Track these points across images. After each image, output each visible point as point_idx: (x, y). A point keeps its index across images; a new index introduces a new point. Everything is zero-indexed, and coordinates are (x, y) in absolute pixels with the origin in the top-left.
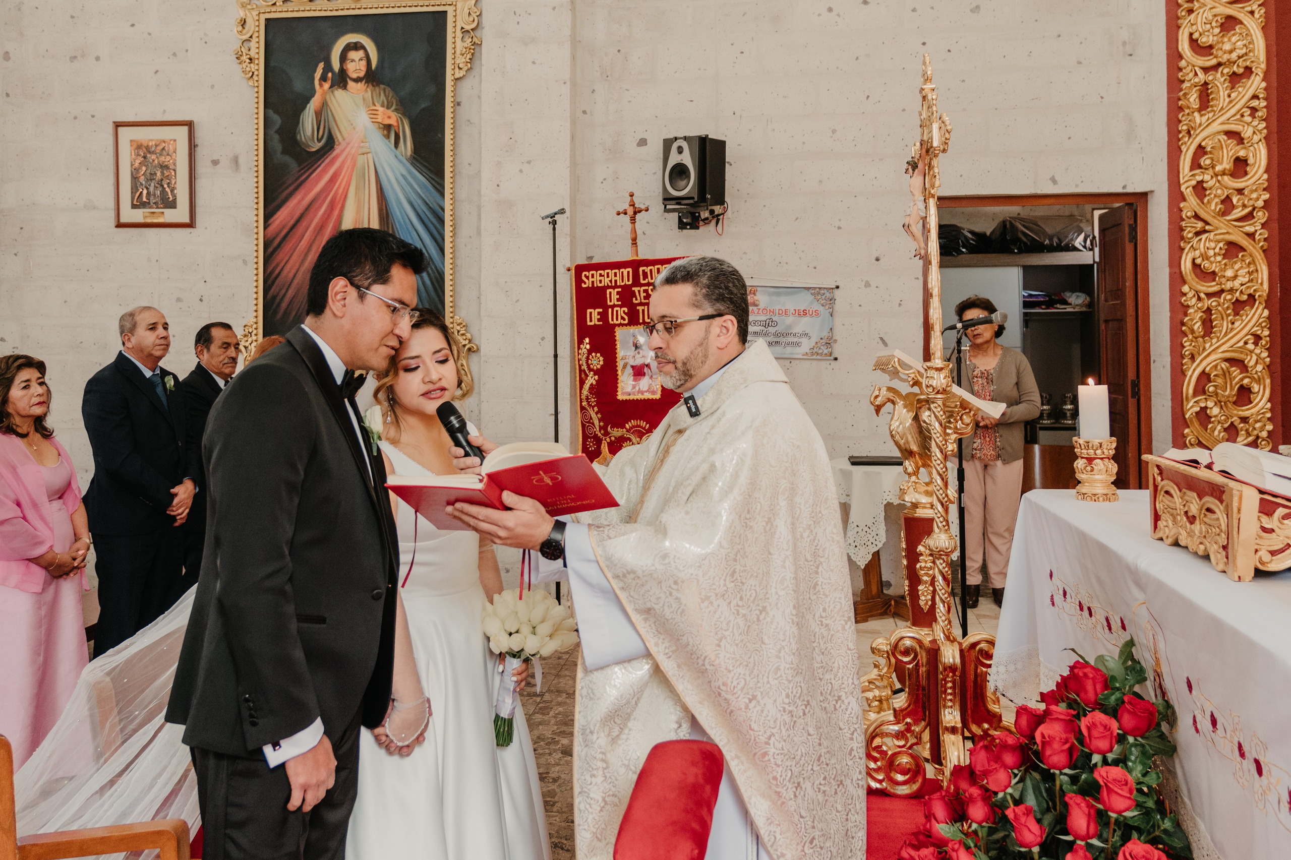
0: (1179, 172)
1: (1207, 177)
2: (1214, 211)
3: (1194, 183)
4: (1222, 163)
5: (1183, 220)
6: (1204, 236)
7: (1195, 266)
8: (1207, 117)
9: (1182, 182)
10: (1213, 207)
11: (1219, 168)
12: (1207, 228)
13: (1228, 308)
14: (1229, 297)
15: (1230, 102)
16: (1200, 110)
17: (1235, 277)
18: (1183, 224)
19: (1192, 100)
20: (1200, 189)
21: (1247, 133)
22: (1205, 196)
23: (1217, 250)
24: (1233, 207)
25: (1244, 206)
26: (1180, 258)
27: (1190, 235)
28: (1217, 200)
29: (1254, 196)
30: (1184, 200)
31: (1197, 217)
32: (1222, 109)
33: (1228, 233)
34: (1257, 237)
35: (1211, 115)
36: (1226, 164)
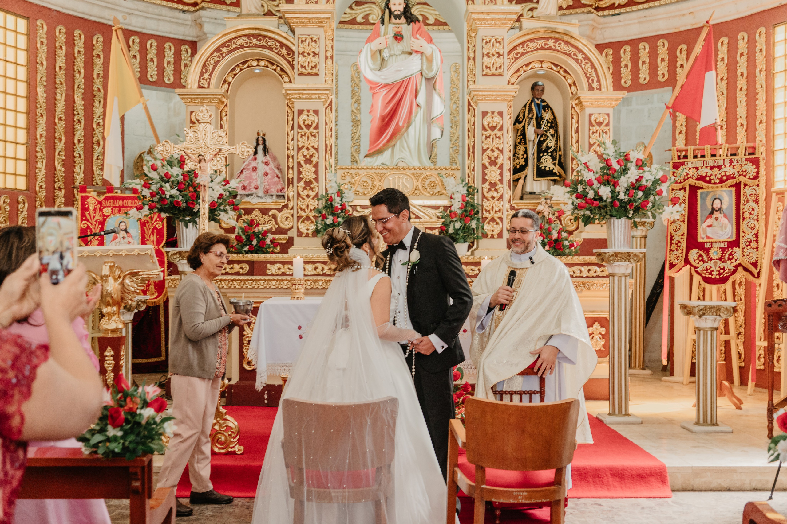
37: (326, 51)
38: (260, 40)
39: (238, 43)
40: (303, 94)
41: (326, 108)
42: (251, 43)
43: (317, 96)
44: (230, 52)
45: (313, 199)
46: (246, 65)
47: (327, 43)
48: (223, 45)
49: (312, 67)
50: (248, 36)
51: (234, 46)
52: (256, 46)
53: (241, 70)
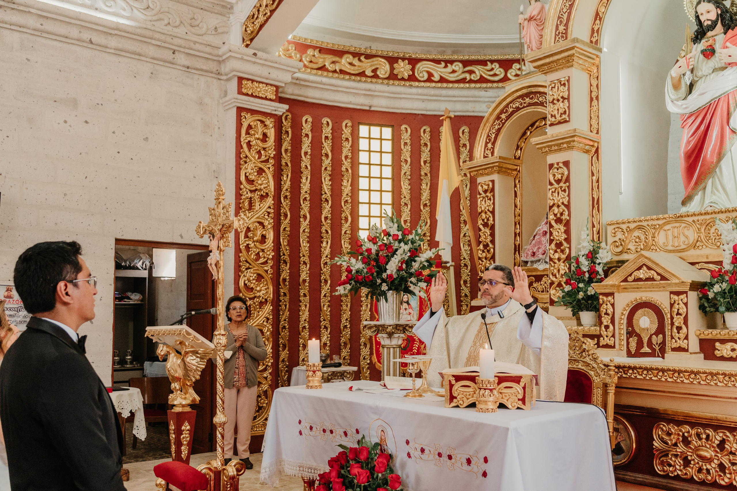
0: (239, 239)
1: (250, 243)
2: (253, 259)
3: (245, 244)
4: (257, 236)
5: (240, 262)
6: (249, 270)
7: (245, 284)
8: (251, 214)
9: (241, 243)
10: (252, 257)
11: (255, 239)
12: (250, 266)
13: (257, 305)
14: (257, 300)
15: (260, 208)
16: (248, 210)
17: (260, 291)
18: (241, 264)
19: (246, 205)
20: (248, 247)
21: (266, 223)
22: (249, 251)
23: (254, 277)
24: (260, 258)
25: (264, 257)
26: (239, 280)
27: (244, 270)
28: (254, 254)
29: (268, 253)
30: (241, 252)
31: (246, 261)
32: (257, 211)
33: (258, 270)
34: (269, 272)
35: (252, 213)
36: (258, 237)
37: (591, 92)
38: (532, 98)
39: (514, 106)
40: (551, 146)
41: (592, 157)
42: (525, 103)
43: (565, 145)
44: (508, 118)
45: (564, 262)
46: (535, 127)
47: (593, 82)
48: (502, 112)
49: (561, 114)
50: (522, 97)
51: (511, 110)
52: (530, 105)
53: (531, 132)
